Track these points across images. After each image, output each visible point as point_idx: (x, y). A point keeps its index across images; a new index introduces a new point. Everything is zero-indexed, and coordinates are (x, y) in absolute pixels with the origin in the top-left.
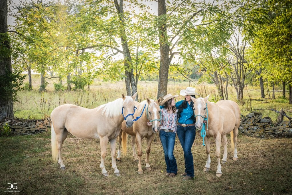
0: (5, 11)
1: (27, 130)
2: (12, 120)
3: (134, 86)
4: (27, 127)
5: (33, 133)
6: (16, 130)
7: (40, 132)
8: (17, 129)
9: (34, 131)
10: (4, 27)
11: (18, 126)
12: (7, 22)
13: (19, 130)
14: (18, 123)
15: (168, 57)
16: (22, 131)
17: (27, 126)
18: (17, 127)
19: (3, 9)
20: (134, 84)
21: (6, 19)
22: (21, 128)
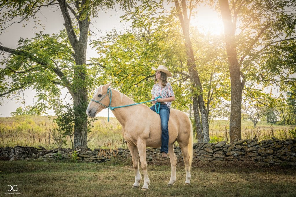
0: (84, 45)
1: (94, 159)
2: (82, 149)
3: (204, 114)
4: (94, 157)
5: (99, 162)
6: (84, 159)
7: (106, 162)
8: (86, 157)
9: (100, 160)
10: (83, 60)
11: (87, 155)
12: (85, 55)
13: (87, 159)
14: (86, 152)
15: (240, 80)
16: (89, 159)
17: (94, 155)
18: (85, 156)
19: (83, 42)
20: (204, 112)
21: (84, 52)
22: (89, 157)
